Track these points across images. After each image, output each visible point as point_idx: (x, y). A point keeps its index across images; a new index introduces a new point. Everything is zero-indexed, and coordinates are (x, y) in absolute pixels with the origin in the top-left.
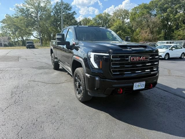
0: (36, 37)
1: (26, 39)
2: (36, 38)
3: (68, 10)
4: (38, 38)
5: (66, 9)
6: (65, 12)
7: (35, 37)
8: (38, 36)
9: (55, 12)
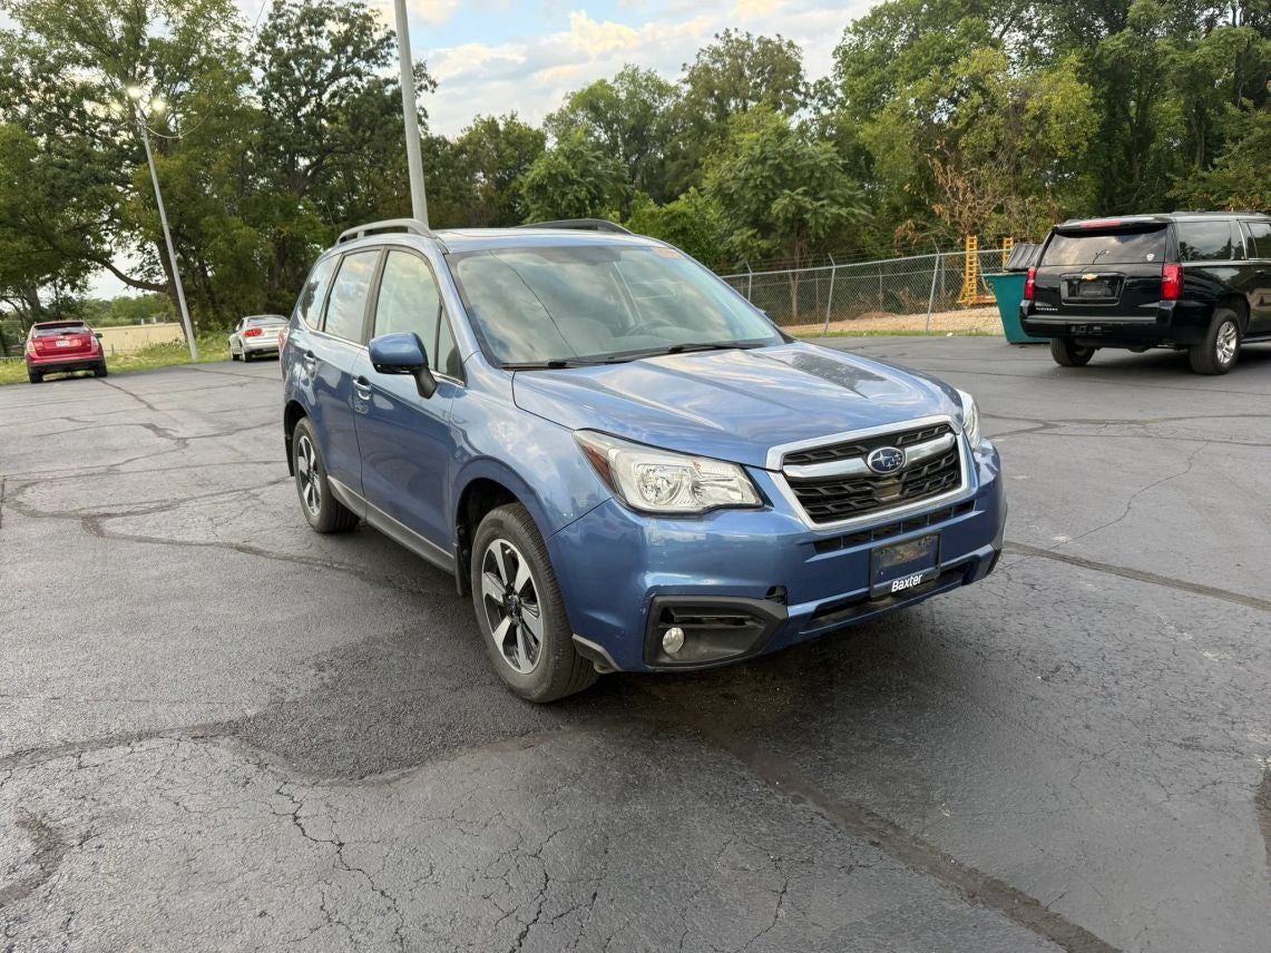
0: (136, 277)
1: (54, 304)
2: (138, 284)
3: (371, 56)
4: (156, 287)
5: (356, 54)
6: (346, 74)
7: (130, 282)
8: (151, 273)
9: (271, 76)
